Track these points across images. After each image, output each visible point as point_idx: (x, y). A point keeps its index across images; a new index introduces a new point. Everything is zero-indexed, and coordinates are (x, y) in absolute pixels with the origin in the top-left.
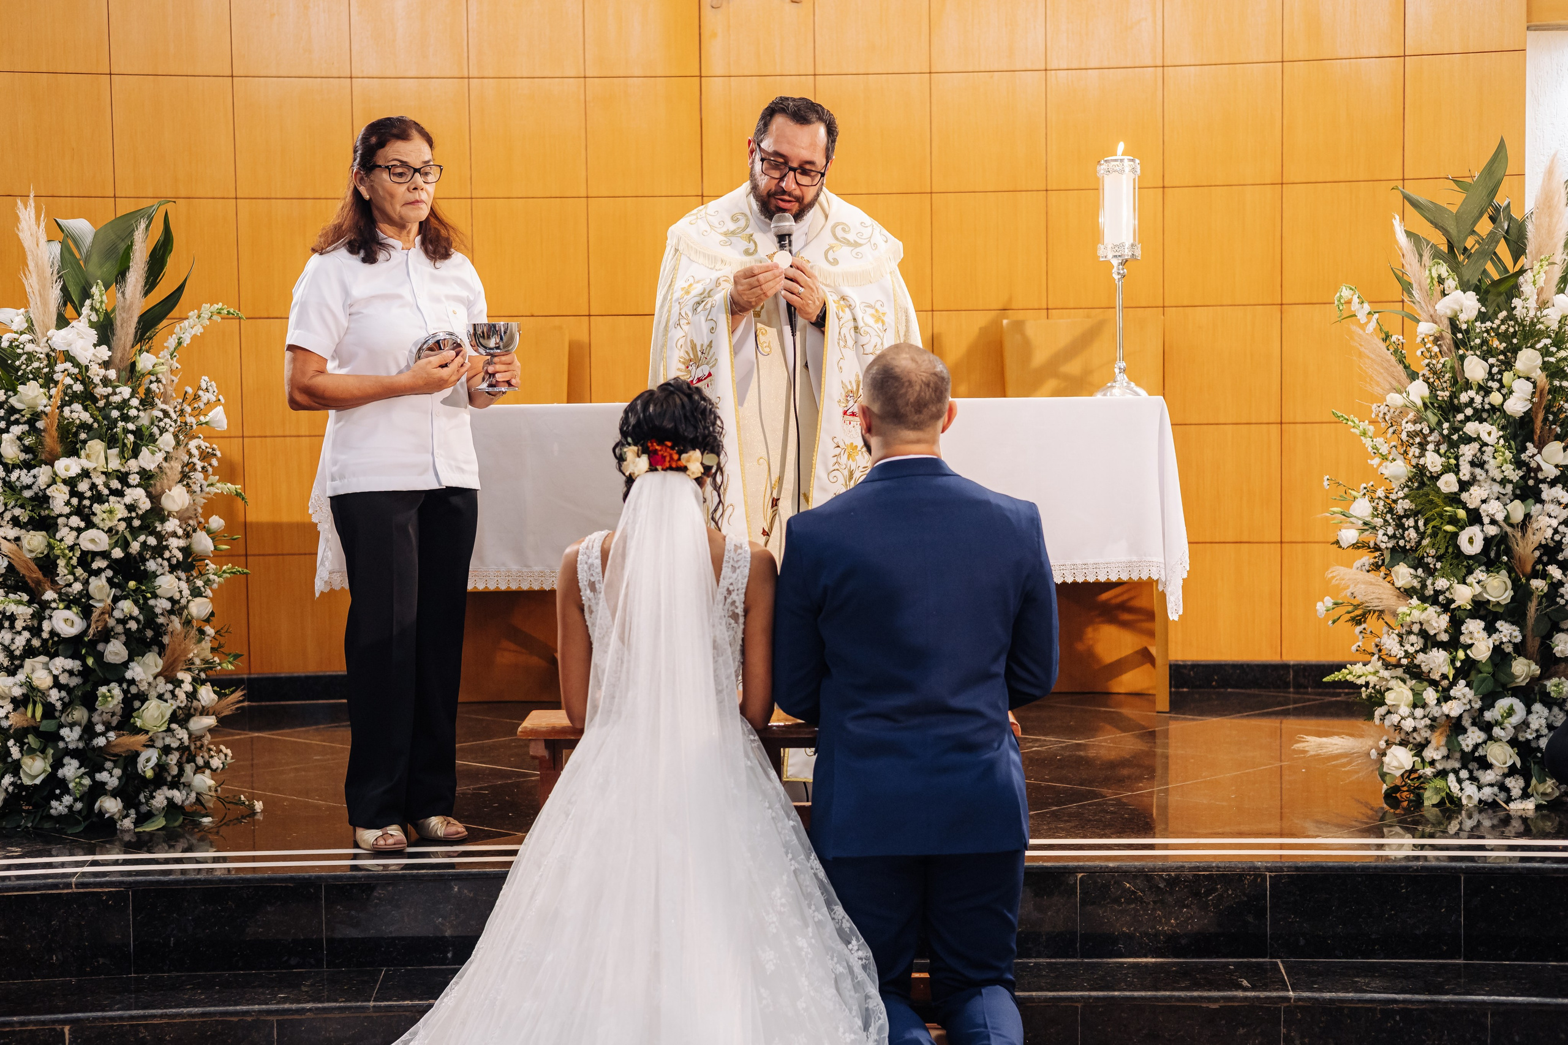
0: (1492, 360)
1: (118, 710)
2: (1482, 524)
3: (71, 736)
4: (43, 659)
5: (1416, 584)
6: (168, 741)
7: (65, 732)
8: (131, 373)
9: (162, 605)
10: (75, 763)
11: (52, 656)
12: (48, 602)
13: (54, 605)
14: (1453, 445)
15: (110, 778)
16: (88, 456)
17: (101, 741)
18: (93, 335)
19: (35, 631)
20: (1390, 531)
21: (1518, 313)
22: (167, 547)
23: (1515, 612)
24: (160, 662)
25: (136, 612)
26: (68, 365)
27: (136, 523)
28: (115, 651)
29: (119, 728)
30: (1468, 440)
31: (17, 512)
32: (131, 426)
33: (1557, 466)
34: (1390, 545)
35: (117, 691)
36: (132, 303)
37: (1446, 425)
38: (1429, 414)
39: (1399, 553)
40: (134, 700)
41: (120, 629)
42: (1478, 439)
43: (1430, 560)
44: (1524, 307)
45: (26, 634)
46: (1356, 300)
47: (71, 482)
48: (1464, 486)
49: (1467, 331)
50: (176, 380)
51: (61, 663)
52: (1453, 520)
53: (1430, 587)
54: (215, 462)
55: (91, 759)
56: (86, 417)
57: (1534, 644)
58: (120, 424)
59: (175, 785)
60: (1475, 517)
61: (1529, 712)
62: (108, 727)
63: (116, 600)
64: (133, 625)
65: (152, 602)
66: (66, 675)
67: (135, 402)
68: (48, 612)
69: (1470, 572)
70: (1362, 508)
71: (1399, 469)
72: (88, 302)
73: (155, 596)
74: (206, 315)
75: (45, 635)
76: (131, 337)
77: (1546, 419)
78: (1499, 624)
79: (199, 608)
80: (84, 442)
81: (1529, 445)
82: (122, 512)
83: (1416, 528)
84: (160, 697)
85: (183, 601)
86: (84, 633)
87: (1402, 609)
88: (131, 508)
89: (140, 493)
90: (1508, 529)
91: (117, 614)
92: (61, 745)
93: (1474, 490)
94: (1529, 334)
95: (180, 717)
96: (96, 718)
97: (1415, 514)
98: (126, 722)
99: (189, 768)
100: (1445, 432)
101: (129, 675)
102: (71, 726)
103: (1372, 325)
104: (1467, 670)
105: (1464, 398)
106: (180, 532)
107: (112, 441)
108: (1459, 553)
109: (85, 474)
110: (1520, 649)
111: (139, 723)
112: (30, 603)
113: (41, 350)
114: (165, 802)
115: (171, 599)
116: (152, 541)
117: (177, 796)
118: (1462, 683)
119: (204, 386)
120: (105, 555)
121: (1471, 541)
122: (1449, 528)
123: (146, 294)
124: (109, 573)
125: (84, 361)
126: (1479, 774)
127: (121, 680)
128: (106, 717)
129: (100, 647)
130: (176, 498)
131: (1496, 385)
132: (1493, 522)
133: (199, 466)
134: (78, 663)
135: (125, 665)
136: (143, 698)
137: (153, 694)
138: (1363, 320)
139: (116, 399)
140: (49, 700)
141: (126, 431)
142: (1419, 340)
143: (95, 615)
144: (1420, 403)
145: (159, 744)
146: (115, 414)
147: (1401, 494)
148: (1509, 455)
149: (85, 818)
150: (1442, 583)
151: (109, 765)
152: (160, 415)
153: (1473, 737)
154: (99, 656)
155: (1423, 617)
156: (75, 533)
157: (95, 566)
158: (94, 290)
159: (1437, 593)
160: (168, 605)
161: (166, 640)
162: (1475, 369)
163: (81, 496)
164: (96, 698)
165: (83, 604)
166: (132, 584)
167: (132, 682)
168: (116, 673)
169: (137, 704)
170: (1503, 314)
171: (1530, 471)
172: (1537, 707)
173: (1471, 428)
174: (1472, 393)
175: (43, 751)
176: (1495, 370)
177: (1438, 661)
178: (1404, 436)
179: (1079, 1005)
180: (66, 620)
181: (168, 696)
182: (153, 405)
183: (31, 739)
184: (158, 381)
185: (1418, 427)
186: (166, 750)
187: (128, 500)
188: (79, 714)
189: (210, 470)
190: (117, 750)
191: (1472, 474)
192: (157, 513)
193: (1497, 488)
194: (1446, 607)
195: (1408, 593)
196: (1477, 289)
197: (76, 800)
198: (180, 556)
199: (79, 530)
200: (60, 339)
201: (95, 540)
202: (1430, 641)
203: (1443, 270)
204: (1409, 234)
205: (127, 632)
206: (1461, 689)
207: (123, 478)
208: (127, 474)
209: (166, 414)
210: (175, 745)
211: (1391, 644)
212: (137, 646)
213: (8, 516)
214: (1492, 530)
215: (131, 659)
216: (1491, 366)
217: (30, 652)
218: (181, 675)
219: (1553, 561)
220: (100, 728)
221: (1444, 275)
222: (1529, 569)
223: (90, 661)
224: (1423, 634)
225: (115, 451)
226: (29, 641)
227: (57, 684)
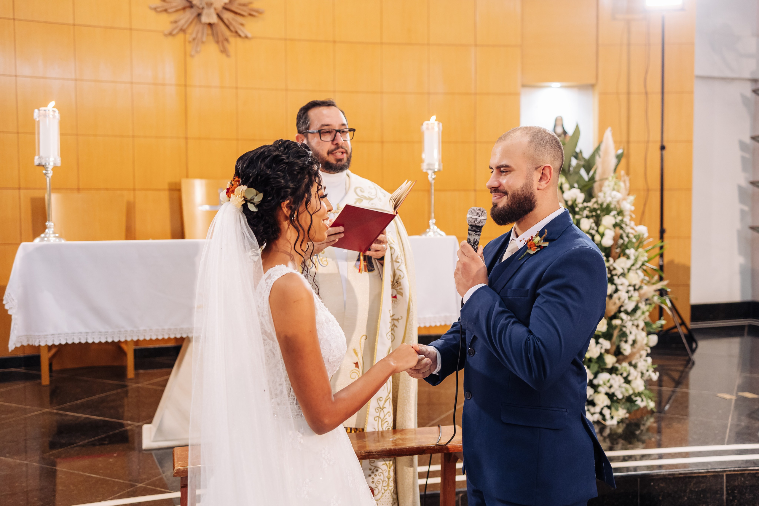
44: (604, 197)
162: (586, 224)
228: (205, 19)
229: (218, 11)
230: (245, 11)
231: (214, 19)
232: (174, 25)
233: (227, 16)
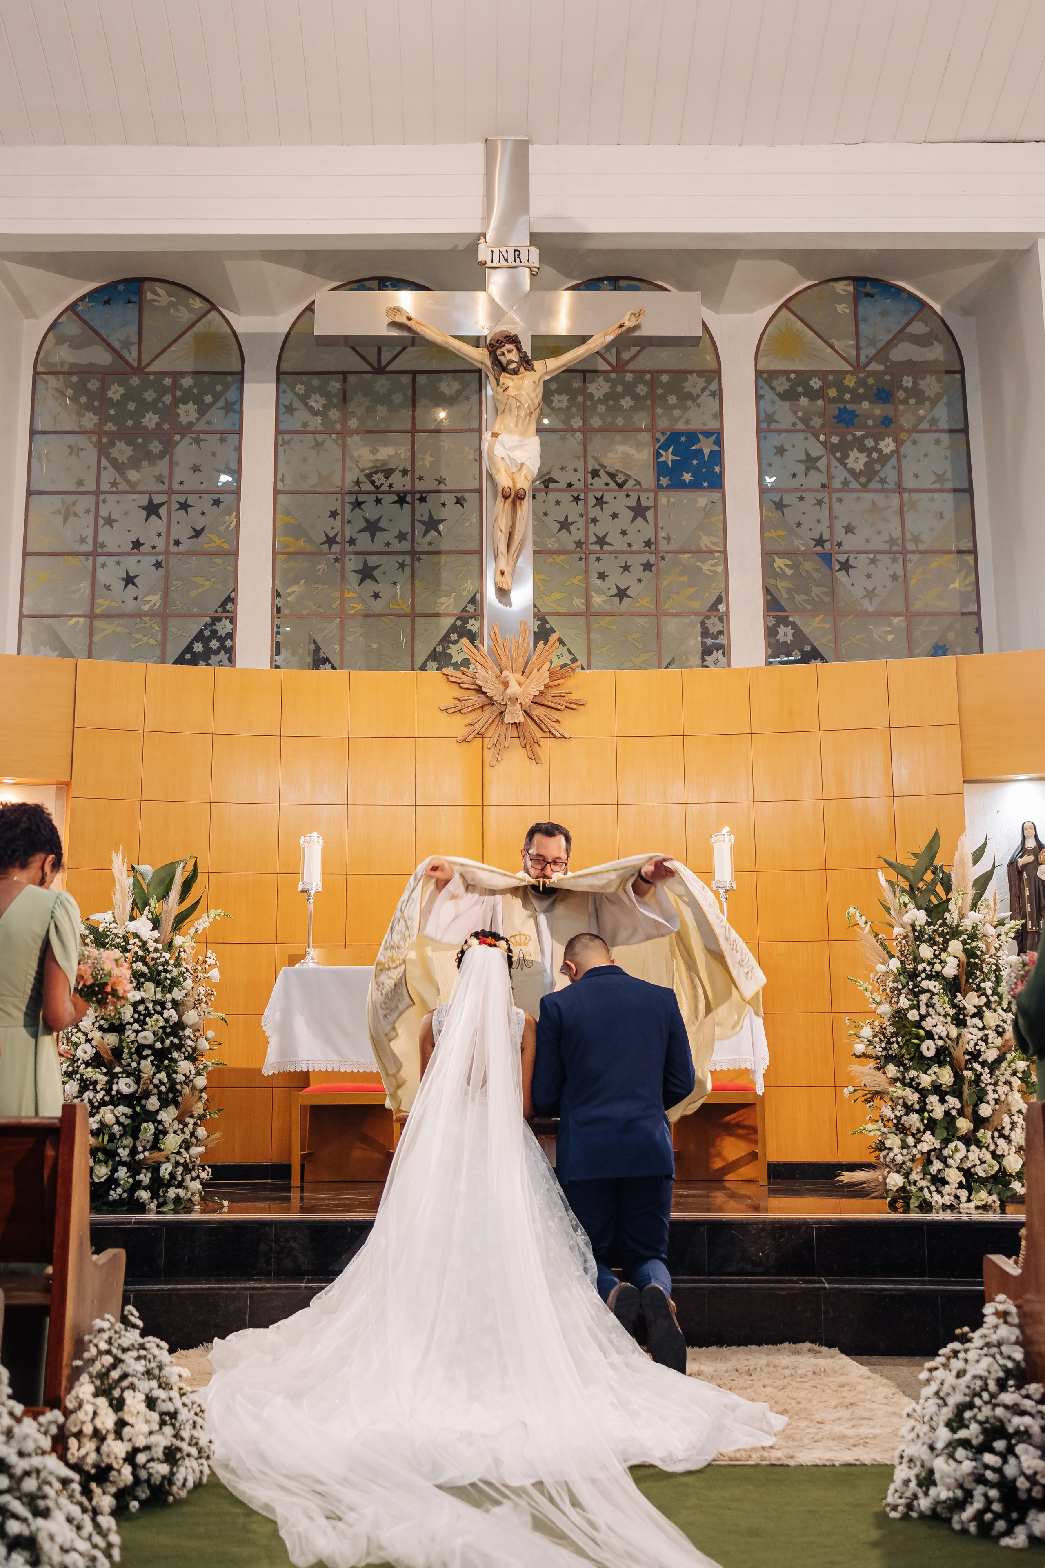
0: (935, 947)
1: (151, 1138)
2: (934, 1039)
3: (124, 1153)
4: (111, 1107)
5: (899, 1075)
6: (178, 1158)
7: (120, 1151)
8: (169, 946)
9: (180, 1078)
10: (125, 1169)
11: (116, 1106)
12: (117, 1073)
13: (120, 1075)
14: (916, 995)
15: (145, 1178)
16: (144, 991)
17: (141, 1156)
18: (150, 925)
19: (108, 1091)
20: (883, 1045)
21: (948, 921)
22: (183, 1046)
23: (956, 1090)
24: (176, 1112)
25: (166, 1080)
26: (137, 940)
27: (169, 1030)
28: (153, 1103)
29: (151, 1148)
30: (924, 991)
31: (102, 1022)
32: (168, 976)
33: (975, 1007)
34: (884, 1054)
35: (152, 1126)
36: (172, 909)
37: (911, 983)
38: (901, 977)
39: (889, 1058)
40: (160, 1133)
41: (155, 1091)
42: (929, 991)
43: (906, 1062)
44: (952, 917)
45: (103, 1092)
46: (858, 914)
47: (135, 1005)
48: (923, 1018)
49: (920, 931)
50: (193, 952)
51: (121, 1109)
52: (918, 1037)
53: (907, 1077)
54: (213, 998)
55: (134, 1167)
56: (145, 969)
57: (969, 1110)
58: (163, 974)
59: (180, 1185)
60: (930, 1035)
61: (968, 1151)
62: (145, 1149)
63: (154, 1074)
64: (163, 1088)
65: (174, 1076)
66: (124, 1117)
67: (172, 962)
68: (115, 1080)
69: (929, 1067)
70: (867, 1032)
71: (886, 1009)
72: (147, 908)
73: (176, 1072)
74: (212, 915)
75: (114, 1093)
76: (170, 928)
77: (967, 981)
78: (947, 1097)
79: (201, 1082)
80: (143, 984)
81: (958, 994)
82: (162, 1023)
83: (898, 1042)
84: (175, 1132)
85: (192, 1077)
86: (136, 1092)
87: (892, 1089)
88: (166, 1020)
89: (172, 1011)
90: (949, 1042)
91: (156, 1081)
92: (117, 1159)
93: (928, 1019)
94: (955, 933)
95: (186, 1145)
96: (138, 1143)
97: (896, 1035)
98: (155, 1146)
99: (188, 1177)
100: (911, 987)
101: (159, 1118)
102: (124, 1147)
103: (868, 928)
104: (931, 1125)
105: (920, 967)
106: (192, 1036)
107: (158, 984)
108: (922, 1057)
109: (142, 1001)
110: (961, 1112)
111: (162, 1147)
112: (105, 1074)
113: (121, 932)
114: (174, 1195)
115: (184, 1075)
116: (176, 1041)
117: (181, 1192)
118: (928, 1132)
119: (209, 955)
120: (151, 1047)
121: (928, 1049)
122: (915, 1041)
123: (180, 904)
124: (152, 1058)
125: (145, 939)
126: (941, 1189)
127: (154, 1121)
128: (144, 1143)
129: (143, 1102)
130: (191, 1016)
131: (938, 961)
132: (940, 1038)
133: (204, 1001)
134: (131, 1110)
135: (157, 1112)
136: (165, 1133)
137: (171, 1130)
138: (862, 925)
139: (162, 959)
140: (113, 1131)
141: (166, 978)
142: (894, 937)
143: (142, 1081)
144: (895, 971)
145: (172, 1160)
146: (161, 968)
147: (888, 1023)
148: (946, 999)
149: (128, 1204)
150: (913, 1073)
151: (144, 1171)
152: (184, 970)
153: (937, 1165)
154: (143, 1107)
155: (904, 1094)
156: (135, 1034)
157: (144, 1053)
158: (151, 901)
159: (912, 1079)
160: (183, 1078)
161: (180, 1099)
162: (926, 951)
163: (139, 1013)
164: (140, 1130)
165: (137, 1075)
166: (166, 1062)
167: (160, 1122)
168: (151, 1116)
169: (161, 1136)
170: (940, 921)
171: (960, 1009)
172: (973, 1148)
173: (925, 984)
174: (924, 965)
175: (106, 1163)
176: (937, 953)
177: (914, 1121)
178: (888, 990)
179: (706, 1292)
180: (126, 1084)
181: (179, 1132)
182: (180, 965)
183: (100, 1156)
184: (184, 951)
185: (896, 985)
186: (177, 1164)
187: (165, 1016)
188: (128, 1141)
189: (209, 1002)
190: (149, 1162)
191: (927, 1011)
192: (180, 1025)
193: (942, 1019)
194: (917, 1089)
195: (895, 1080)
196: (926, 910)
197: (124, 1192)
198: (190, 1051)
199: (137, 1032)
200: (132, 926)
201: (147, 1037)
202: (908, 1109)
203: (906, 898)
204: (887, 881)
205: (160, 1093)
206: (928, 1136)
207: (163, 1005)
208: (164, 1003)
209: (187, 970)
210: (182, 1161)
211: (887, 1112)
212: (165, 1103)
213: (97, 1025)
214: (940, 1043)
215: (160, 1109)
216: (935, 950)
217: (103, 1103)
218: (188, 1120)
219: (976, 1061)
220: (140, 1149)
221: (907, 901)
222: (963, 1066)
223: (138, 1109)
224: (905, 1105)
225: (159, 989)
226: (104, 1096)
227: (118, 1122)
228: (508, 719)
229: (526, 707)
230: (561, 704)
231: (520, 717)
232: (470, 728)
233: (538, 711)
